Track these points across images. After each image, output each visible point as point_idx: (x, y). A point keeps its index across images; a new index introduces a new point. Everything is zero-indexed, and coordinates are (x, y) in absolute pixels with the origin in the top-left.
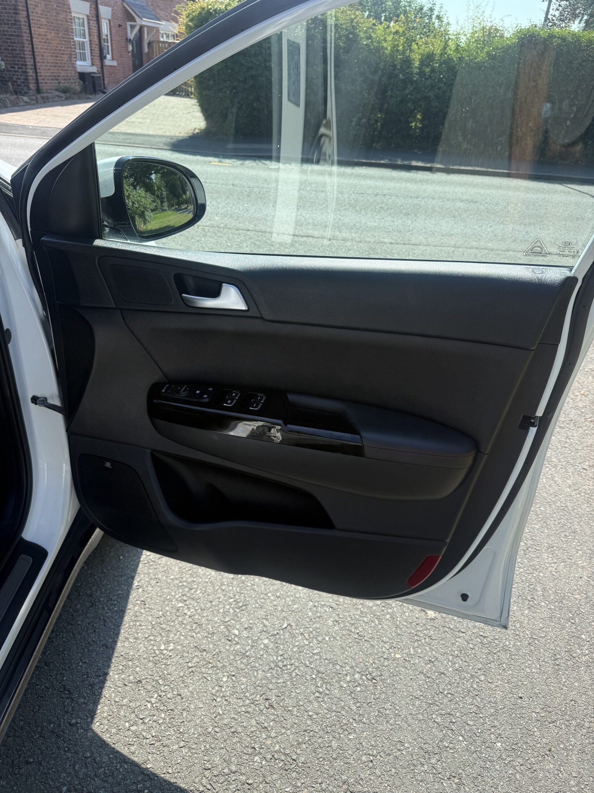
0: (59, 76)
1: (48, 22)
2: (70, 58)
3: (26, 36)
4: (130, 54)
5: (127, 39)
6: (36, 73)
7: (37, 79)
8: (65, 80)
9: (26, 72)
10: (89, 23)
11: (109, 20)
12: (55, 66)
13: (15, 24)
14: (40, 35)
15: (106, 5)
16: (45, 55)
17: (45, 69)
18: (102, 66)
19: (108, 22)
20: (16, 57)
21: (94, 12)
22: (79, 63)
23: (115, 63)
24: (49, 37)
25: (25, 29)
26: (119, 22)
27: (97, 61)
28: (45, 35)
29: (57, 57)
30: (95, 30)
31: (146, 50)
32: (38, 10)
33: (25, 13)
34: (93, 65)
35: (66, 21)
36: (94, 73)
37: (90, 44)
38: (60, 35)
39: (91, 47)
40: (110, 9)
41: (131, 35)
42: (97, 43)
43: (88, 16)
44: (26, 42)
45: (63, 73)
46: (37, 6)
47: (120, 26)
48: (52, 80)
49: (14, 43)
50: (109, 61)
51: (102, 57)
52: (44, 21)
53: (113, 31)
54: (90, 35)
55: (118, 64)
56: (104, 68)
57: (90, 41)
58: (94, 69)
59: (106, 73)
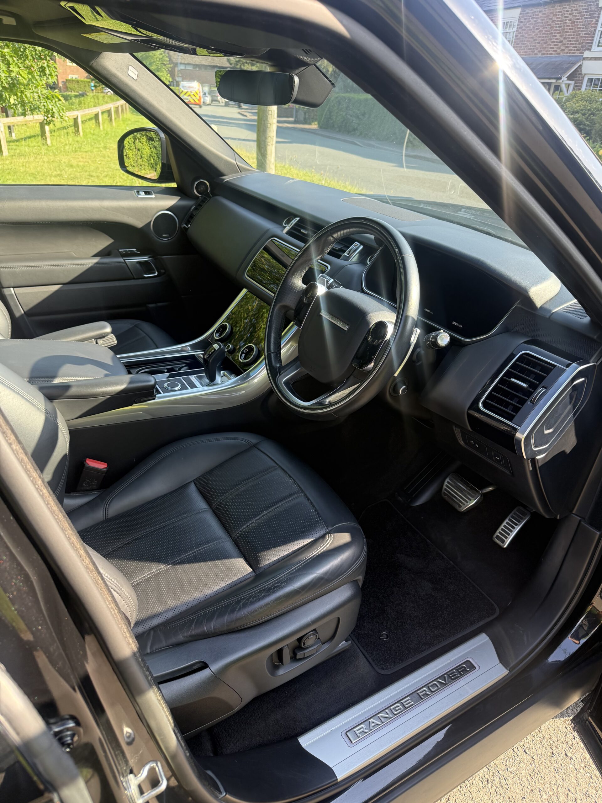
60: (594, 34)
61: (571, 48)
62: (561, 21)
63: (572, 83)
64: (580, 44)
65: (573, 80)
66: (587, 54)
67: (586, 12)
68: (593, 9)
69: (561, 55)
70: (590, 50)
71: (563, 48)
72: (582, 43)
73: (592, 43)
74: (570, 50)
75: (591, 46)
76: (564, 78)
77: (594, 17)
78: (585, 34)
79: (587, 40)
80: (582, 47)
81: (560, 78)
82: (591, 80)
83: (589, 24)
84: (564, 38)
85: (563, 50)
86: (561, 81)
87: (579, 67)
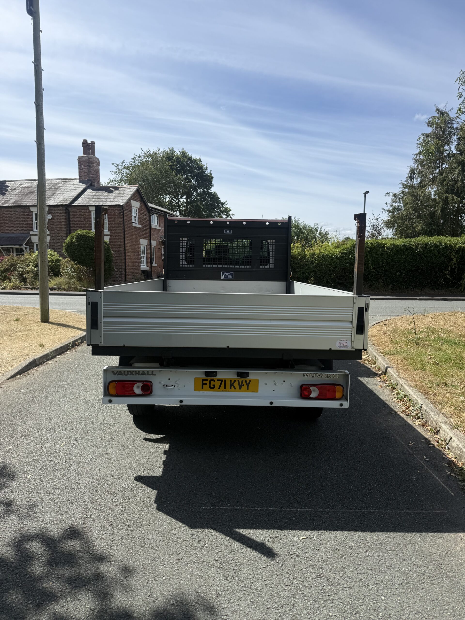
1: (131, 250)
2: (139, 264)
3: (123, 256)
5: (162, 254)
6: (125, 271)
7: (126, 274)
8: (136, 274)
9: (121, 272)
10: (147, 248)
11: (155, 246)
12: (133, 268)
13: (119, 252)
14: (128, 255)
15: (154, 240)
16: (129, 264)
17: (129, 270)
18: (151, 267)
19: (154, 247)
20: (117, 265)
21: (149, 244)
22: (142, 266)
23: (156, 265)
24: (131, 256)
25: (123, 254)
26: (159, 247)
27: (149, 265)
28: (130, 255)
29: (133, 264)
30: (149, 251)
32: (128, 245)
33: (123, 247)
34: (147, 266)
35: (138, 249)
36: (148, 270)
37: (147, 257)
38: (135, 255)
39: (147, 259)
40: (155, 242)
42: (149, 257)
43: (146, 245)
44: (123, 259)
45: (135, 271)
46: (128, 244)
47: (159, 248)
48: (131, 274)
49: (117, 259)
50: (154, 264)
51: (151, 263)
52: (130, 250)
53: (156, 251)
54: (147, 254)
55: (158, 265)
56: (153, 268)
58: (148, 268)
59: (152, 270)
60: (33, 223)
61: (21, 230)
62: (9, 216)
63: (28, 246)
64: (25, 228)
66: (31, 233)
67: (24, 213)
68: (28, 212)
69: (15, 233)
70: (33, 231)
71: (15, 229)
72: (27, 227)
73: (33, 228)
74: (20, 231)
75: (33, 229)
76: (24, 245)
77: (30, 216)
78: (27, 223)
79: (29, 226)
80: (27, 229)
81: (22, 245)
83: (27, 219)
84: (14, 225)
85: (16, 231)
86: (23, 246)
87: (30, 239)
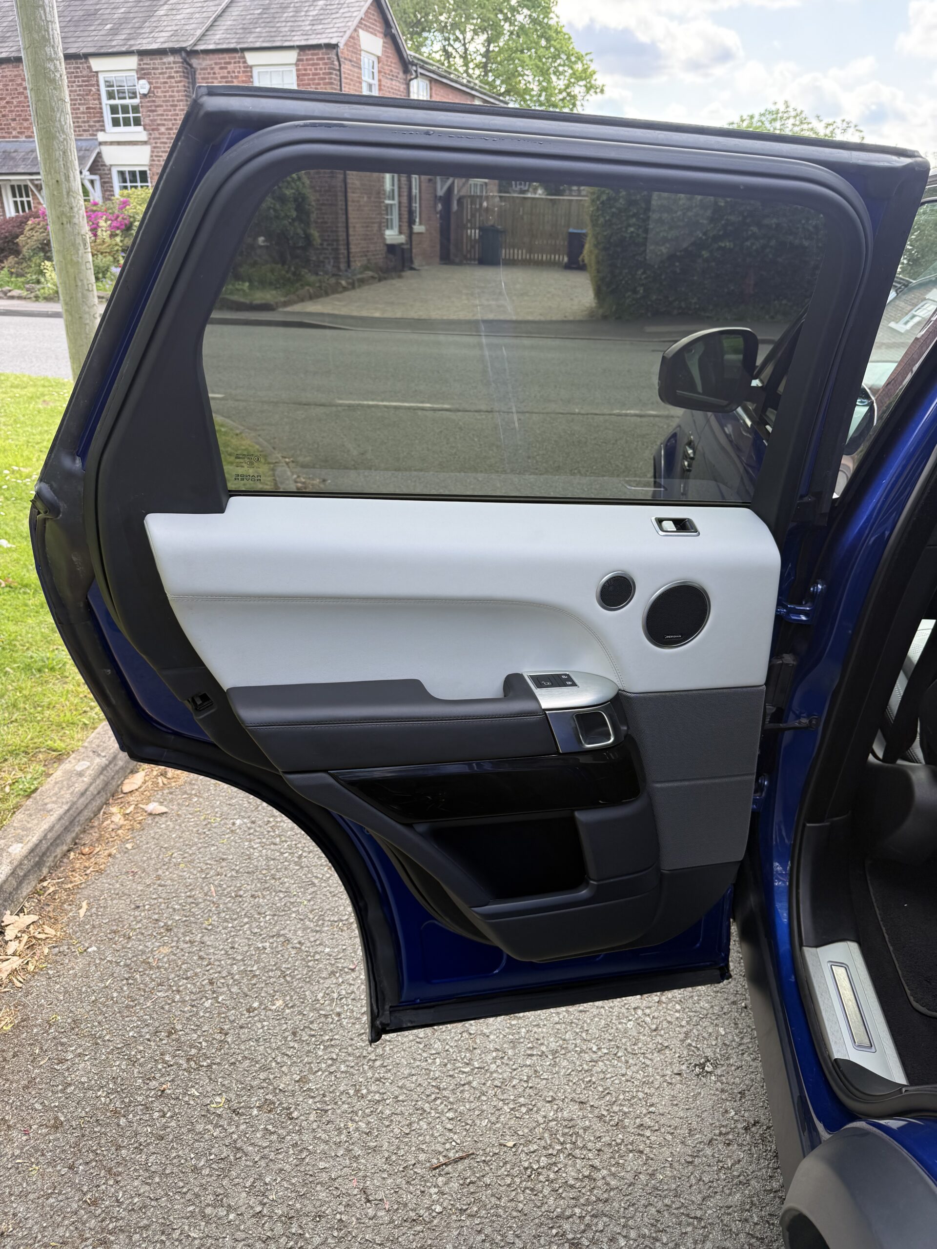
0: (368, 251)
1: (362, 184)
2: (380, 226)
3: (341, 203)
4: (438, 216)
5: (436, 196)
6: (348, 249)
7: (348, 257)
8: (374, 255)
9: (339, 250)
10: (401, 181)
12: (365, 240)
13: (330, 191)
14: (353, 201)
16: (358, 225)
17: (356, 244)
18: (411, 234)
20: (328, 232)
22: (388, 233)
23: (422, 229)
24: (362, 203)
25: (341, 197)
27: (405, 228)
28: (358, 201)
29: (367, 227)
30: (407, 190)
31: (455, 207)
33: (341, 177)
34: (400, 233)
35: (379, 181)
36: (402, 244)
37: (400, 207)
38: (373, 199)
39: (400, 210)
41: (441, 192)
42: (406, 205)
44: (340, 212)
45: (372, 247)
47: (431, 181)
48: (361, 256)
49: (324, 214)
50: (418, 228)
51: (411, 222)
52: (357, 183)
53: (423, 188)
54: (400, 196)
55: (427, 230)
56: (414, 237)
57: (400, 203)
58: (402, 239)
59: (414, 243)
60: (101, 108)
63: (96, 177)
64: (84, 122)
65: (95, 174)
66: (101, 136)
67: (75, 77)
68: (85, 73)
70: (104, 130)
72: (88, 122)
73: (103, 121)
75: (103, 126)
76: (86, 173)
77: (93, 85)
78: (87, 108)
79: (95, 117)
80: (90, 126)
81: (81, 173)
82: (122, 173)
83: (87, 95)
86: (83, 176)
87: (99, 155)
